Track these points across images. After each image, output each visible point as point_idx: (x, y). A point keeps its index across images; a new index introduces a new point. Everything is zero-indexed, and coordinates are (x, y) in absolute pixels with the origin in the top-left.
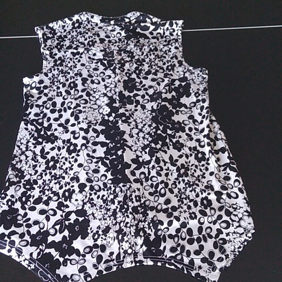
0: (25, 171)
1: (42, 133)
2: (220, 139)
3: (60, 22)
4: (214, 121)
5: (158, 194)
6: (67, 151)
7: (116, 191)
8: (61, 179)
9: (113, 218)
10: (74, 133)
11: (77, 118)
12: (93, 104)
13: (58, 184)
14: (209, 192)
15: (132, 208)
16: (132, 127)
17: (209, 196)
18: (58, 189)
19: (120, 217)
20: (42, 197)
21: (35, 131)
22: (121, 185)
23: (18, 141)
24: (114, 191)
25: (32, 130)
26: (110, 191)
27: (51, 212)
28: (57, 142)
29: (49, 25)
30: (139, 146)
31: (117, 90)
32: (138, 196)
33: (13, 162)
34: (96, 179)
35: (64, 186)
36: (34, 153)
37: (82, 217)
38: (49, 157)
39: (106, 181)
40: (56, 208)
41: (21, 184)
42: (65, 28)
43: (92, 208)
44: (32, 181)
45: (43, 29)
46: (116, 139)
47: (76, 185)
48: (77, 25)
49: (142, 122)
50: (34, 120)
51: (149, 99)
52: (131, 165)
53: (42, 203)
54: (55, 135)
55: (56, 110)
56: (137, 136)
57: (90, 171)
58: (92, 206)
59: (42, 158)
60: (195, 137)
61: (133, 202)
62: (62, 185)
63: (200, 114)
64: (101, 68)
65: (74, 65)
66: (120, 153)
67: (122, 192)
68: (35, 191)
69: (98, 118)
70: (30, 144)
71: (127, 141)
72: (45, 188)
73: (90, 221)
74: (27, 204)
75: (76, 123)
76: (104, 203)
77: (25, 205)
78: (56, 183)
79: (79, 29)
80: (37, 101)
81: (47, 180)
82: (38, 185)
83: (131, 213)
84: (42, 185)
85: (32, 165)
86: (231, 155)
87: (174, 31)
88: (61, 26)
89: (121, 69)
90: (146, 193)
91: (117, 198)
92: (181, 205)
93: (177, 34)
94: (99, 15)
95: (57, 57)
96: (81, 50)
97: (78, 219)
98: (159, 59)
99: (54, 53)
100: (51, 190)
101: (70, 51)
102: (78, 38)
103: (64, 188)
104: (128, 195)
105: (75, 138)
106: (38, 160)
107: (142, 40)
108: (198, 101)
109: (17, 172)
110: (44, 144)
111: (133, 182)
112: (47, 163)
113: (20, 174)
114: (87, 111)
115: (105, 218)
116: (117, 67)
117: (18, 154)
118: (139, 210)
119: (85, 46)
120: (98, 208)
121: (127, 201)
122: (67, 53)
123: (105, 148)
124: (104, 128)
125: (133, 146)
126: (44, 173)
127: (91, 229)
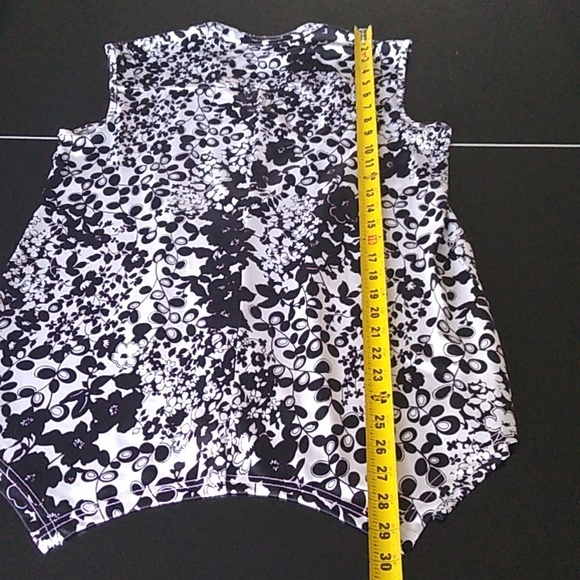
0: (27, 295)
1: (79, 228)
2: (459, 256)
3: (158, 39)
4: (453, 221)
5: (304, 354)
6: (123, 264)
7: (213, 340)
8: (99, 314)
9: (197, 394)
10: (145, 231)
11: (156, 204)
12: (196, 183)
13: (91, 323)
14: (419, 357)
15: (240, 377)
16: (270, 225)
17: (417, 366)
18: (89, 332)
19: (211, 391)
20: (52, 344)
21: (65, 225)
22: (225, 330)
23: (25, 239)
24: (209, 341)
25: (59, 222)
26: (199, 341)
27: (65, 375)
28: (106, 246)
29: (136, 43)
30: (278, 262)
31: (251, 159)
32: (258, 354)
33: (4, 275)
34: (174, 318)
35: (103, 328)
36: (54, 262)
37: (127, 389)
38: (83, 271)
39: (194, 323)
40: (78, 367)
41: (13, 318)
42: (166, 51)
43: (153, 372)
44: (36, 314)
45: (121, 48)
46: (232, 244)
47: (129, 326)
48: (192, 45)
49: (293, 219)
50: (68, 206)
51: (317, 177)
52: (254, 295)
53: (49, 357)
54: (106, 232)
55: (117, 189)
56: (277, 243)
57: (164, 302)
58: (155, 369)
59: (67, 272)
60: (404, 251)
61: (245, 365)
62: (100, 325)
63: (423, 208)
64: (226, 120)
65: (172, 112)
66: (234, 269)
67: (224, 343)
68: (38, 332)
69: (200, 207)
70: (49, 247)
71: (254, 250)
72: (62, 329)
73: (144, 396)
74: (16, 356)
75: (154, 213)
76: (182, 365)
77: (12, 357)
78: (86, 322)
79: (194, 51)
80: (80, 172)
81: (69, 314)
82: (49, 322)
83: (236, 385)
84: (56, 322)
85: (44, 284)
86: (480, 287)
87: (391, 61)
88: (159, 46)
89: (267, 122)
90: (279, 353)
91: (212, 355)
92: (351, 379)
93: (397, 67)
94: (241, 31)
95: (139, 99)
96: (191, 88)
97: (120, 393)
98: (351, 109)
99: (135, 91)
100: (75, 332)
101: (169, 88)
102: (189, 68)
103: (103, 332)
104: (238, 349)
105: (145, 241)
106: (58, 276)
107: (320, 76)
108: (423, 184)
109: (8, 295)
110: (78, 247)
111: (252, 329)
112: (77, 282)
113: (14, 299)
114: (180, 193)
115: (178, 392)
116: (260, 118)
117: (19, 261)
118: (256, 383)
119: (201, 80)
120: (167, 374)
121: (232, 361)
122: (162, 92)
123: (205, 259)
124: (210, 223)
125: (265, 260)
126: (66, 301)
127: (143, 412)
